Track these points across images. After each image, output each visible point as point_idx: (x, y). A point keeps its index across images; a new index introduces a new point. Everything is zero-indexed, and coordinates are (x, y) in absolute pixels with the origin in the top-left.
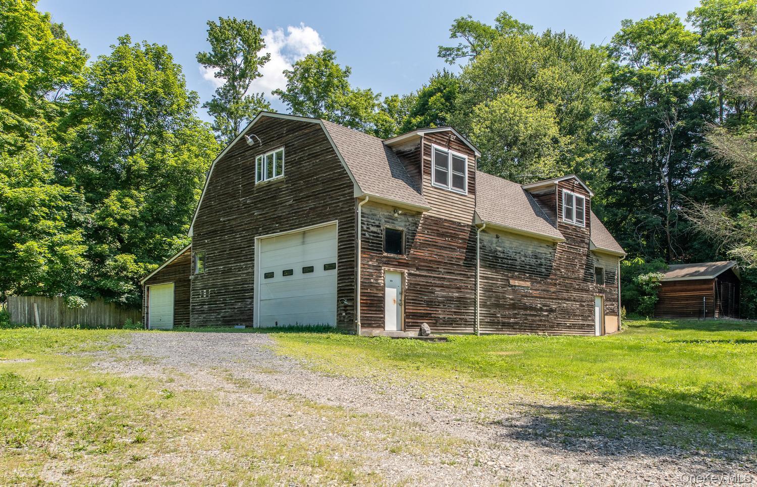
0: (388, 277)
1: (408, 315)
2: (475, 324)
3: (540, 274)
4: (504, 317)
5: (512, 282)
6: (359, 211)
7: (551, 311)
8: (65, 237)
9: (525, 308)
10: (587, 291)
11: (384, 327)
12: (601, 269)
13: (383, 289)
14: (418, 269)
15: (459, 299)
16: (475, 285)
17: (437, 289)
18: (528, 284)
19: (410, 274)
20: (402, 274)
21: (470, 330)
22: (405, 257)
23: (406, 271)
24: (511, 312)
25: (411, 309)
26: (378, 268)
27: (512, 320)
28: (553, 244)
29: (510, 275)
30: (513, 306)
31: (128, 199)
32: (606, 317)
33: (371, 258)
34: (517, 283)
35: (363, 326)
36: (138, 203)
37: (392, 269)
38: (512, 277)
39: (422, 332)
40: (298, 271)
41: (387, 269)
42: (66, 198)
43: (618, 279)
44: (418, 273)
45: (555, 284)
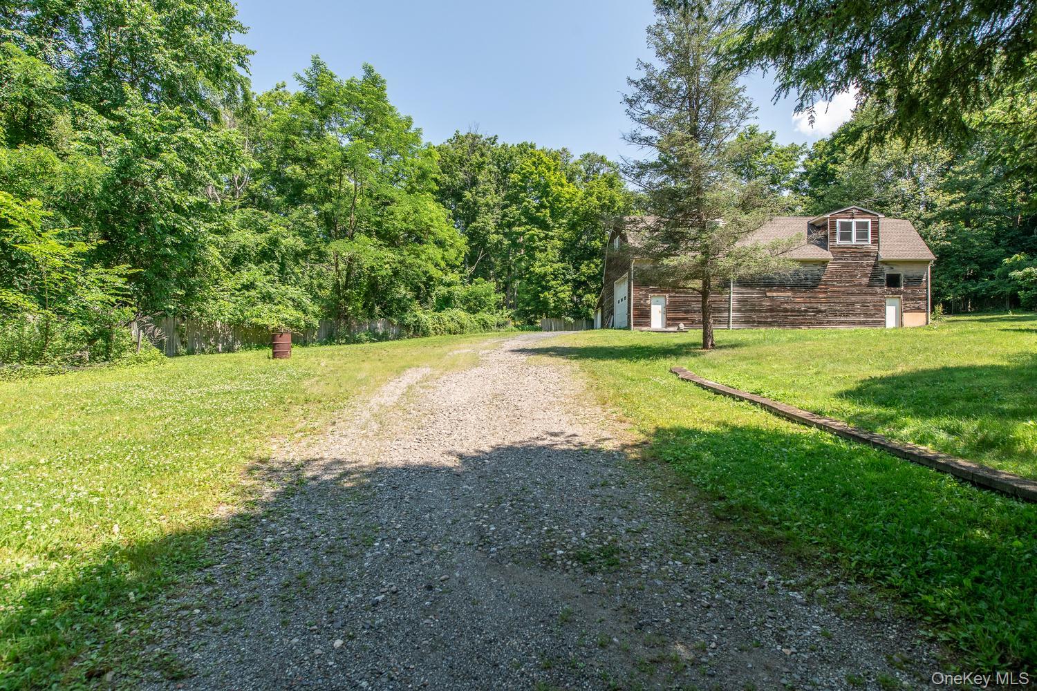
0: (654, 300)
1: (668, 319)
2: (728, 323)
3: (805, 286)
4: (758, 317)
5: (770, 294)
6: (632, 268)
7: (819, 312)
8: (562, 288)
9: (786, 310)
10: (875, 294)
11: (650, 326)
12: (898, 276)
13: (650, 306)
16: (730, 298)
17: (693, 303)
18: (789, 294)
19: (670, 297)
20: (665, 297)
21: (726, 327)
23: (667, 295)
24: (768, 314)
25: (670, 316)
26: (646, 296)
27: (769, 320)
28: (824, 263)
30: (771, 310)
31: (591, 265)
32: (904, 314)
33: (641, 290)
34: (775, 294)
35: (635, 325)
36: (597, 266)
37: (656, 295)
38: (768, 291)
39: (678, 329)
40: (623, 299)
41: (652, 295)
42: (563, 269)
43: (927, 281)
44: (677, 295)
45: (826, 292)
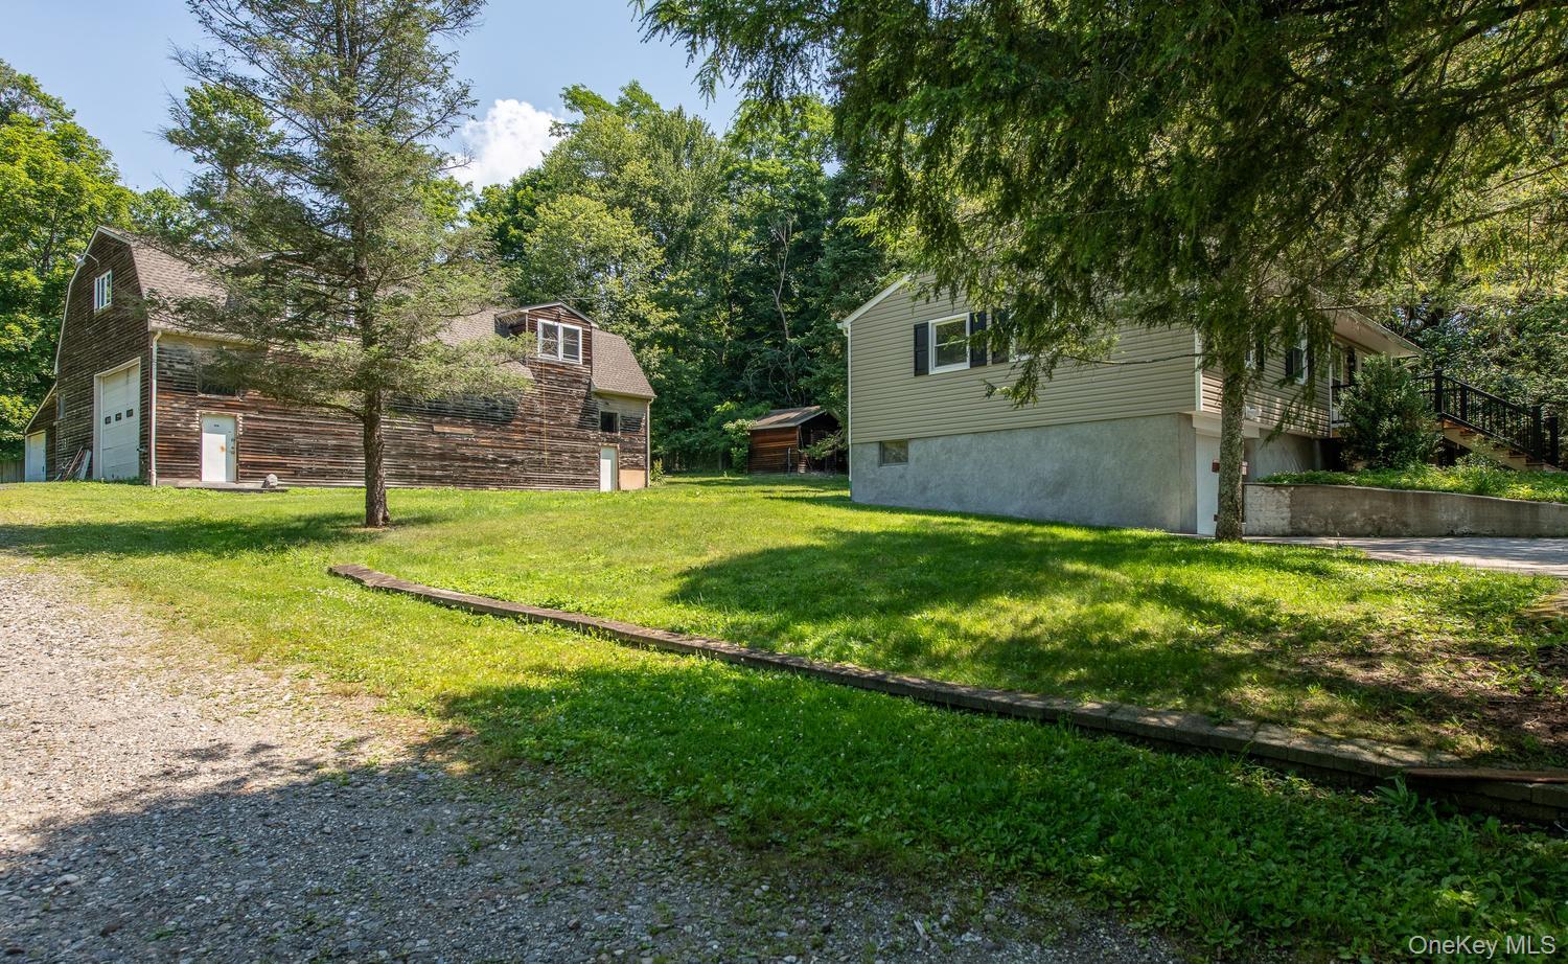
0: (208, 422)
1: (241, 465)
3: (494, 419)
4: (419, 468)
5: (437, 428)
6: (154, 347)
7: (514, 462)
9: (464, 458)
10: (587, 440)
11: (200, 478)
12: (614, 415)
13: (199, 434)
14: (261, 412)
15: (338, 448)
17: (296, 435)
18: (470, 431)
19: (247, 418)
20: (235, 417)
22: (238, 398)
23: (239, 415)
24: (437, 463)
25: (247, 458)
26: (189, 411)
27: (439, 472)
29: (434, 420)
30: (442, 457)
32: (622, 471)
33: (177, 399)
34: (447, 429)
35: (160, 475)
37: (214, 412)
38: (437, 423)
39: (266, 484)
40: (124, 415)
41: (204, 412)
43: (646, 427)
44: (262, 417)
45: (523, 432)
